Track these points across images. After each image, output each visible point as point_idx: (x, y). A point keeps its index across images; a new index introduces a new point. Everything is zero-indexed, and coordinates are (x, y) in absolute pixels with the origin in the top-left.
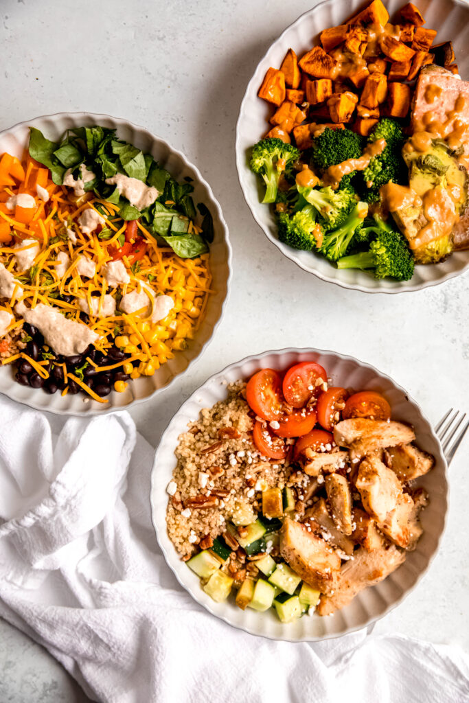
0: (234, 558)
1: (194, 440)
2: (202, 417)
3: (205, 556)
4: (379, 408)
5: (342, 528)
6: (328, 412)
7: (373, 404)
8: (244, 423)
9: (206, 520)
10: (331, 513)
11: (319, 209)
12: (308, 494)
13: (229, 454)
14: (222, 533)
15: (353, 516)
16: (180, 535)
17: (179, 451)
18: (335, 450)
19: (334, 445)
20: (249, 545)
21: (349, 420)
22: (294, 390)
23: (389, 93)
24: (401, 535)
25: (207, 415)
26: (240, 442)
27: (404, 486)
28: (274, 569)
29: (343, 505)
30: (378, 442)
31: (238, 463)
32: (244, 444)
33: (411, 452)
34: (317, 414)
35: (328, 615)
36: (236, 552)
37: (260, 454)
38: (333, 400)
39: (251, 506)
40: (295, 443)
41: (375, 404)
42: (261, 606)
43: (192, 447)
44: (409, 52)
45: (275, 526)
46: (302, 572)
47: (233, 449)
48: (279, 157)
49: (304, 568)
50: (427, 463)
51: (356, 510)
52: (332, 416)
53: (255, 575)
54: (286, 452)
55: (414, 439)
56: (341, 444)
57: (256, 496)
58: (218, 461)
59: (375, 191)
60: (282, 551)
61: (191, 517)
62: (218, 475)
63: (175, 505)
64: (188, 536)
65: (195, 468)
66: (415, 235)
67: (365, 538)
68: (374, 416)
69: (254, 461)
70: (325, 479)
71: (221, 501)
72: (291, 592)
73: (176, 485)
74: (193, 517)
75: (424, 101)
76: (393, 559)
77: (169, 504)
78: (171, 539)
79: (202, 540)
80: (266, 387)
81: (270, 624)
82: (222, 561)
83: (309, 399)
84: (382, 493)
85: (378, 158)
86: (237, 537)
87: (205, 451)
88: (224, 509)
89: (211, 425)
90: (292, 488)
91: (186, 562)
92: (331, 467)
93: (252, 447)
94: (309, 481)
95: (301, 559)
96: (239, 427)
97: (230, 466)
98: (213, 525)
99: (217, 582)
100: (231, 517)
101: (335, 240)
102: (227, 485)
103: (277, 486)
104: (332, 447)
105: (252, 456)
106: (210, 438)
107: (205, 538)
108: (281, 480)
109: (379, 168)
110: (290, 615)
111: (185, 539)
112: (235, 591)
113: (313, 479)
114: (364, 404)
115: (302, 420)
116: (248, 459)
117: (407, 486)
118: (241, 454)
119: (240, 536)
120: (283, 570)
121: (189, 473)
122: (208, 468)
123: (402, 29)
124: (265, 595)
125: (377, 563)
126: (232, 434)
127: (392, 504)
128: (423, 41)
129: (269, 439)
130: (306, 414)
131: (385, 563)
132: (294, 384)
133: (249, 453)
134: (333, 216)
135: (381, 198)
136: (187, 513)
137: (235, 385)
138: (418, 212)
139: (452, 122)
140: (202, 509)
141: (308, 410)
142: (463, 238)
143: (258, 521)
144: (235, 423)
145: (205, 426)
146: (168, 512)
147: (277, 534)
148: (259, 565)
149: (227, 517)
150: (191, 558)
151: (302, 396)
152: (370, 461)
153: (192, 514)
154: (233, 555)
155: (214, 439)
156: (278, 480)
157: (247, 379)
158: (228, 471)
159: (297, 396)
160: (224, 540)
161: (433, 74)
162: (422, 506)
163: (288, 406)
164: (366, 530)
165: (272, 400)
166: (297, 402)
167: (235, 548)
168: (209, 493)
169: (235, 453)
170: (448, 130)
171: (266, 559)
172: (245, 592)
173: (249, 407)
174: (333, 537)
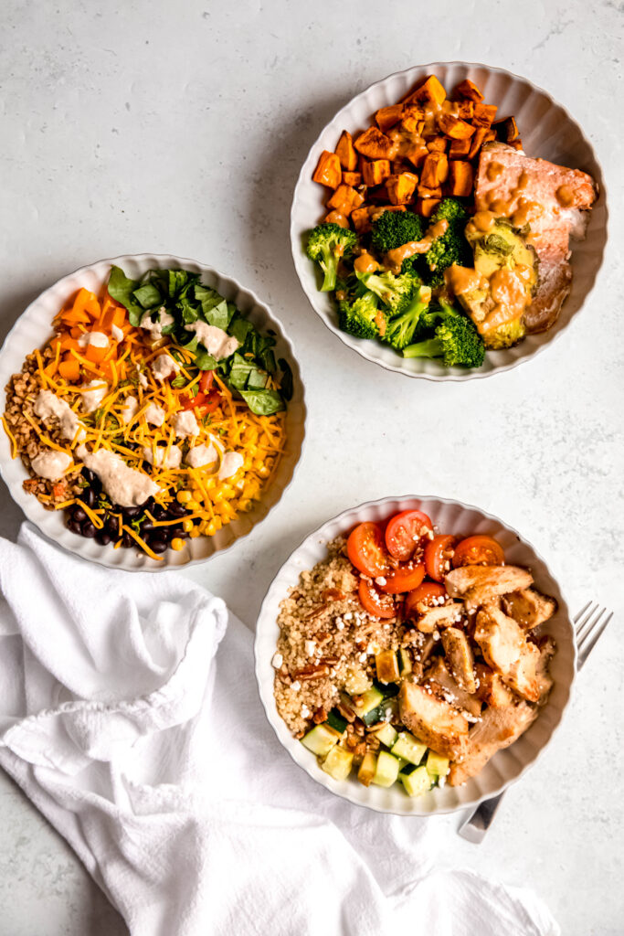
0: (352, 731)
1: (296, 607)
2: (302, 581)
3: (321, 731)
4: (491, 552)
5: (465, 685)
6: (436, 562)
7: (484, 549)
8: (348, 582)
9: (318, 692)
10: (451, 672)
11: (380, 294)
12: (424, 653)
13: (336, 618)
14: (336, 705)
15: (475, 673)
16: (291, 710)
17: (281, 620)
18: (448, 602)
19: (447, 597)
20: (366, 714)
21: (461, 569)
22: (397, 541)
23: (451, 171)
24: (529, 688)
25: (308, 578)
26: (346, 604)
27: (528, 635)
28: (397, 739)
29: (462, 660)
30: (493, 589)
31: (346, 626)
32: (350, 605)
33: (531, 596)
34: (425, 566)
35: (460, 785)
36: (353, 724)
37: (368, 614)
38: (440, 549)
39: (365, 672)
40: (405, 599)
41: (486, 548)
42: (386, 780)
43: (295, 614)
44: (470, 129)
45: (392, 692)
46: (426, 739)
47: (339, 612)
48: (336, 243)
49: (428, 733)
50: (548, 607)
51: (479, 665)
52: (441, 566)
53: (376, 747)
54: (396, 610)
55: (532, 582)
56: (455, 595)
57: (368, 662)
58: (324, 627)
59: (439, 274)
60: (402, 718)
61: (301, 690)
62: (326, 641)
63: (282, 679)
64: (300, 711)
65: (300, 636)
66: (483, 318)
67: (490, 695)
68: (487, 562)
69: (363, 623)
70: (441, 635)
71: (332, 669)
72: (417, 762)
73: (281, 657)
74: (303, 690)
75: (486, 180)
76: (524, 716)
77: (276, 678)
78: (281, 716)
79: (315, 714)
80: (367, 541)
81: (397, 798)
82: (340, 735)
83: (415, 549)
84: (503, 644)
85: (441, 239)
86: (353, 707)
87: (309, 616)
88: (336, 678)
89: (312, 588)
90: (407, 649)
91: (300, 740)
92: (446, 621)
93: (359, 607)
94: (425, 640)
95: (423, 724)
96: (343, 587)
97: (338, 630)
98: (325, 697)
99: (336, 758)
100: (344, 686)
101: (399, 327)
102: (336, 652)
103: (390, 647)
104: (446, 600)
105: (360, 618)
106: (314, 602)
107: (317, 712)
108: (394, 641)
109: (442, 250)
110: (418, 788)
111: (297, 715)
112: (356, 767)
113: (428, 636)
114: (474, 549)
115: (410, 573)
116: (356, 621)
117: (532, 635)
118: (348, 616)
119: (355, 705)
120: (406, 739)
121: (294, 643)
122: (314, 635)
123: (460, 106)
124: (388, 768)
125: (507, 721)
126: (335, 594)
127: (516, 655)
128: (483, 117)
129: (376, 597)
130: (413, 566)
131: (515, 721)
132: (397, 536)
133: (357, 615)
134: (395, 301)
135: (446, 281)
136: (296, 686)
137: (334, 543)
138: (485, 294)
139: (516, 200)
140: (311, 680)
141: (415, 562)
142: (536, 320)
143: (374, 687)
144: (338, 583)
145: (307, 590)
146: (275, 687)
147: (395, 701)
148: (379, 735)
149: (340, 687)
150: (305, 734)
151: (408, 547)
152: (487, 610)
153: (302, 686)
154: (350, 728)
155: (317, 603)
156: (391, 641)
157: (346, 534)
158: (336, 636)
159: (402, 548)
160: (339, 712)
161: (494, 151)
162: (550, 655)
163: (393, 560)
164: (490, 685)
165: (376, 555)
166: (402, 555)
167: (351, 720)
168: (317, 662)
169: (342, 616)
170: (512, 208)
171: (386, 728)
172: (367, 766)
173: (352, 565)
174: (457, 699)
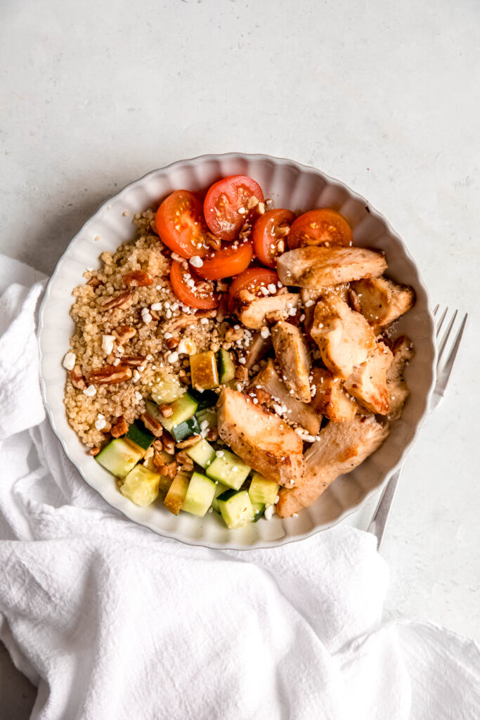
0: (159, 448)
1: (94, 295)
2: (103, 264)
3: (119, 446)
4: (335, 229)
5: (297, 392)
6: (266, 241)
7: (326, 225)
8: (156, 263)
9: (117, 398)
10: (281, 376)
12: (251, 355)
13: (142, 309)
14: (140, 416)
15: (311, 378)
16: (83, 420)
17: (75, 311)
18: (281, 291)
19: (280, 285)
20: (176, 427)
21: (297, 250)
22: (219, 214)
24: (378, 397)
25: (109, 261)
26: (154, 290)
28: (214, 458)
29: (294, 361)
31: (154, 319)
32: (159, 293)
33: (383, 285)
34: (253, 245)
35: (292, 516)
37: (182, 305)
38: (272, 225)
39: (177, 377)
40: (228, 287)
41: (329, 225)
43: (92, 303)
45: (209, 401)
46: (248, 457)
47: (145, 301)
49: (251, 450)
50: (403, 298)
51: (316, 370)
52: (273, 247)
53: (188, 468)
54: (217, 301)
55: (386, 267)
56: (289, 282)
57: (182, 365)
58: (127, 320)
60: (220, 431)
61: (96, 397)
62: (128, 336)
63: (74, 382)
64: (94, 422)
65: (96, 330)
67: (328, 404)
68: (330, 243)
69: (175, 315)
70: (271, 332)
71: (136, 372)
72: (238, 486)
73: (74, 357)
74: (99, 396)
76: (372, 434)
77: (67, 382)
78: (72, 427)
79: (113, 426)
80: (181, 213)
81: (212, 529)
82: (144, 451)
83: (241, 226)
84: (346, 341)
86: (160, 418)
87: (108, 306)
88: (140, 382)
89: (114, 273)
90: (230, 350)
91: (95, 457)
92: (277, 315)
93: (171, 296)
94: (251, 339)
95: (245, 438)
96: (149, 269)
97: (144, 324)
98: (126, 404)
99: (137, 479)
100: (150, 393)
102: (140, 350)
103: (209, 349)
104: (278, 289)
105: (172, 308)
106: (115, 289)
107: (116, 422)
110: (238, 517)
111: (92, 426)
112: (162, 491)
113: (256, 333)
114: (313, 225)
115: (234, 254)
116: (166, 312)
118: (157, 307)
119: (163, 415)
120: (225, 459)
121: (90, 338)
122: (114, 329)
124: (201, 492)
125: (350, 439)
126: (139, 277)
127: (362, 356)
129: (191, 283)
130: (238, 246)
131: (360, 439)
132: (217, 205)
133: (167, 305)
136: (91, 391)
137: (142, 217)
140: (109, 383)
141: (241, 241)
143: (186, 395)
144: (144, 264)
145: (108, 276)
146: (66, 393)
147: (213, 412)
148: (192, 453)
149: (145, 395)
150: (101, 450)
151: (232, 222)
152: (328, 300)
153: (98, 391)
154: (157, 443)
155: (119, 290)
156: (211, 341)
157: (156, 206)
158: (140, 331)
159: (226, 224)
160: (143, 423)
162: (406, 360)
163: (214, 238)
164: (329, 392)
165: (191, 231)
166: (225, 233)
168: (117, 362)
169: (149, 307)
171: (200, 444)
172: (175, 490)
173: (163, 245)
174: (289, 410)
